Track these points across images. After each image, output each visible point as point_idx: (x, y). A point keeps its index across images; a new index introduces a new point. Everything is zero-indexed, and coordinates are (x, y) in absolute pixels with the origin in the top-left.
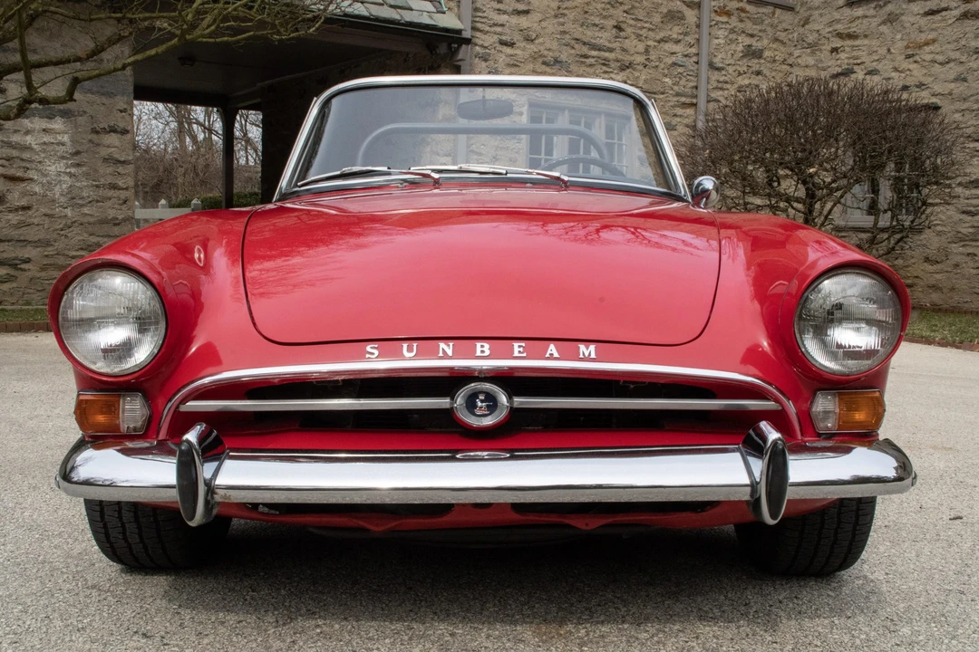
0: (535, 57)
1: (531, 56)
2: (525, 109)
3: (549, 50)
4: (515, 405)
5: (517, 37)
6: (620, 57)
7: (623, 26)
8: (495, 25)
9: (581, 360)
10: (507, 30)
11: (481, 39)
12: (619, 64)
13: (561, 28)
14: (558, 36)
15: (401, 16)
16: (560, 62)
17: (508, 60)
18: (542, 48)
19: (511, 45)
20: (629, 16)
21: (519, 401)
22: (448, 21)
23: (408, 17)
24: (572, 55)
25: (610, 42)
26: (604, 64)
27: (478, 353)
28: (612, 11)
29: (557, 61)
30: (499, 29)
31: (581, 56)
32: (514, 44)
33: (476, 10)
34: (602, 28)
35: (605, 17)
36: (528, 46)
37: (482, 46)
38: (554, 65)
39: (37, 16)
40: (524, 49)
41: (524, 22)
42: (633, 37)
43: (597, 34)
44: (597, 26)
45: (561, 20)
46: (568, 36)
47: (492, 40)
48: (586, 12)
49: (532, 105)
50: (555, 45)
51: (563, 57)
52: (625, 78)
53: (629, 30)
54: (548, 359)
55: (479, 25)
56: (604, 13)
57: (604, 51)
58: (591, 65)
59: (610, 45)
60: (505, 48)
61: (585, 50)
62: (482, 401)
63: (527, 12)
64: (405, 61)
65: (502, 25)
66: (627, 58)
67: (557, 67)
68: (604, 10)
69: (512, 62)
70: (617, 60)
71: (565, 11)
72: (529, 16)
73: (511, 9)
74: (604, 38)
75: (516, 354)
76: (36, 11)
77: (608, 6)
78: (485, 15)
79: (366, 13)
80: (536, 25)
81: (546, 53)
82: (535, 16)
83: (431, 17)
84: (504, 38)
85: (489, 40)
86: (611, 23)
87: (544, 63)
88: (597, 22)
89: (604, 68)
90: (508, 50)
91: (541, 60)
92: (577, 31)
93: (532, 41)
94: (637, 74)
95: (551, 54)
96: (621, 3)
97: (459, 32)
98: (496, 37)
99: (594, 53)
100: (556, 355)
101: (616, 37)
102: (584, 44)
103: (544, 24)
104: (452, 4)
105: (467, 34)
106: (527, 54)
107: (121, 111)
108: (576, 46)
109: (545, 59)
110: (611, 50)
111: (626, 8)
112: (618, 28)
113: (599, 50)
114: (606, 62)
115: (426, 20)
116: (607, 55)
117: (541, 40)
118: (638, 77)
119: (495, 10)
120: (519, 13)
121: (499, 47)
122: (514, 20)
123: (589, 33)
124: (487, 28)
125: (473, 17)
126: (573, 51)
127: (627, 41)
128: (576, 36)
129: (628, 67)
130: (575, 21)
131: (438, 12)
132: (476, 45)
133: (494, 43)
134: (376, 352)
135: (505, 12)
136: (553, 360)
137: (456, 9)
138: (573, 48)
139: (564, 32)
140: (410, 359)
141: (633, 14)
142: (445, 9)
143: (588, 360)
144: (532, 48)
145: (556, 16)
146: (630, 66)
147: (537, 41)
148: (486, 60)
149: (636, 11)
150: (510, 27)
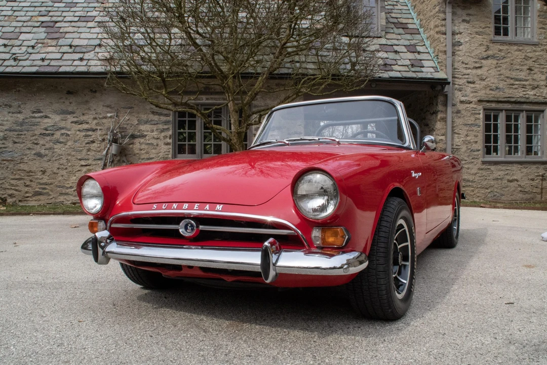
0: (485, 87)
1: (483, 87)
2: (481, 112)
3: (493, 83)
4: (200, 229)
5: (476, 79)
6: (532, 83)
7: (533, 68)
8: (464, 75)
9: (217, 211)
10: (470, 76)
11: (458, 81)
12: (531, 86)
13: (499, 73)
14: (498, 77)
15: (417, 75)
16: (499, 88)
17: (472, 90)
18: (489, 83)
19: (474, 83)
20: (536, 63)
21: (201, 227)
22: (441, 75)
23: (420, 75)
24: (505, 85)
25: (525, 76)
26: (523, 87)
27: (184, 208)
28: (526, 62)
29: (497, 88)
30: (467, 76)
31: (510, 85)
32: (475, 82)
33: (455, 69)
34: (521, 70)
35: (522, 65)
36: (482, 83)
37: (459, 85)
38: (496, 90)
39: (258, 93)
40: (480, 84)
41: (479, 72)
42: (539, 73)
43: (518, 74)
44: (518, 69)
45: (499, 69)
46: (502, 76)
47: (463, 82)
48: (512, 64)
49: (485, 109)
50: (496, 81)
51: (501, 86)
52: (535, 93)
53: (536, 70)
54: (205, 210)
55: (456, 76)
56: (522, 64)
57: (523, 81)
58: (516, 89)
59: (526, 78)
60: (470, 84)
61: (512, 82)
62: (190, 227)
63: (480, 67)
64: (425, 95)
65: (468, 74)
66: (536, 83)
67: (498, 91)
68: (521, 62)
69: (474, 91)
70: (530, 85)
71: (501, 65)
72: (482, 69)
73: (472, 67)
74: (522, 75)
75: (195, 208)
76: (257, 91)
77: (524, 60)
78: (459, 70)
79: (400, 76)
80: (485, 72)
81: (491, 85)
82: (485, 69)
83: (431, 74)
84: (469, 80)
85: (461, 82)
86: (525, 68)
87: (491, 90)
88: (518, 68)
89: (523, 89)
90: (472, 85)
91: (489, 88)
92: (508, 73)
93: (484, 80)
94: (541, 90)
95: (494, 85)
96: (531, 58)
97: (446, 79)
98: (465, 80)
99: (517, 83)
100: (208, 209)
101: (529, 74)
102: (512, 79)
103: (490, 72)
104: (442, 68)
105: (450, 80)
106: (481, 86)
107: (299, 125)
108: (507, 80)
109: (491, 88)
110: (527, 80)
111: (534, 60)
112: (530, 69)
113: (520, 81)
114: (524, 86)
115: (429, 76)
116: (524, 83)
117: (489, 79)
118: (542, 92)
119: (464, 68)
120: (477, 68)
121: (467, 84)
122: (474, 71)
123: (514, 73)
124: (461, 76)
125: (453, 72)
126: (505, 83)
127: (535, 75)
128: (507, 76)
129: (536, 88)
130: (506, 69)
131: (436, 72)
132: (455, 84)
133: (464, 83)
134: (156, 207)
135: (469, 68)
136: (207, 211)
137: (445, 70)
138: (505, 81)
139: (501, 75)
140: (164, 209)
141: (538, 62)
142: (439, 70)
143: (219, 211)
144: (484, 83)
145: (496, 68)
146: (538, 87)
147: (486, 80)
148: (461, 91)
149: (540, 61)
150: (472, 75)
